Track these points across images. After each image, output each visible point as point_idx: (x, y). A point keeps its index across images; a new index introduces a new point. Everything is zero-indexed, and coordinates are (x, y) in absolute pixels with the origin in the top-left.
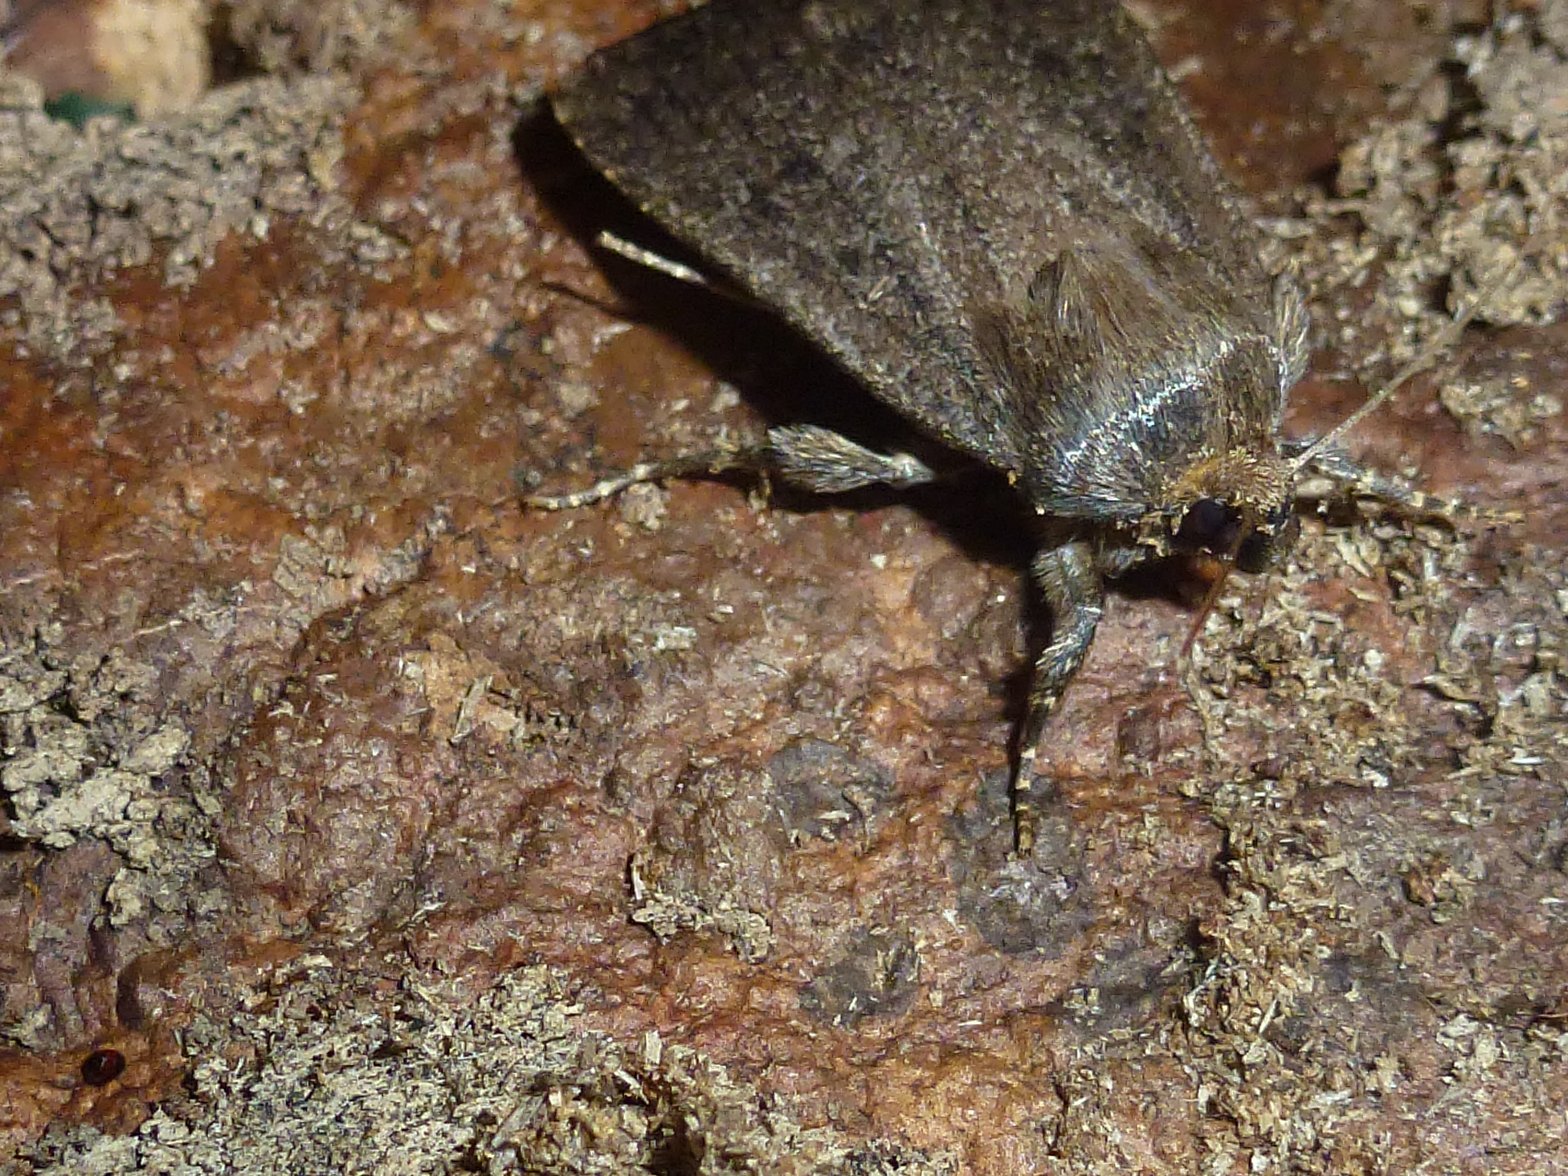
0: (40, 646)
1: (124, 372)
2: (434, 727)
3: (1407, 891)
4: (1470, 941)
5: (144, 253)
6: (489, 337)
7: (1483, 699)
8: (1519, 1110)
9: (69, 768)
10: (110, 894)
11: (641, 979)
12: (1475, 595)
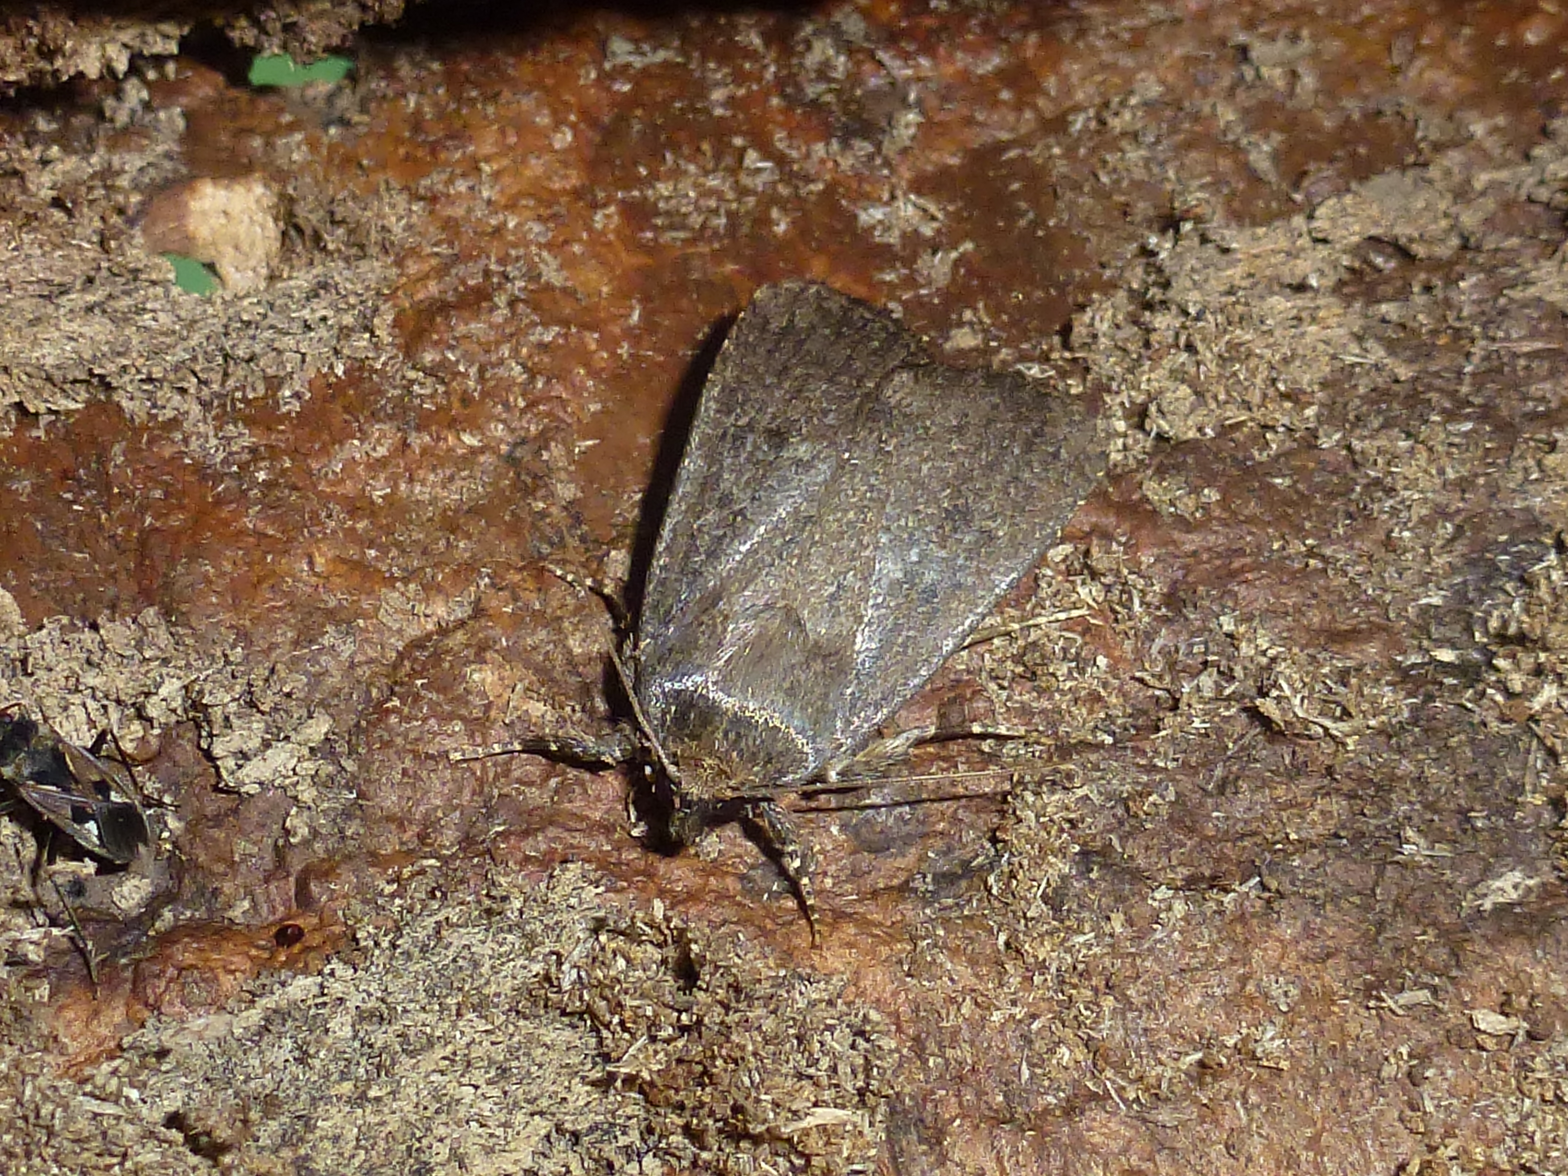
0: (227, 662)
1: (262, 476)
2: (493, 713)
3: (1127, 809)
4: (1168, 840)
5: (261, 390)
6: (504, 448)
7: (1173, 688)
8: (1200, 945)
9: (255, 743)
10: (288, 824)
11: (638, 873)
12: (1165, 620)
